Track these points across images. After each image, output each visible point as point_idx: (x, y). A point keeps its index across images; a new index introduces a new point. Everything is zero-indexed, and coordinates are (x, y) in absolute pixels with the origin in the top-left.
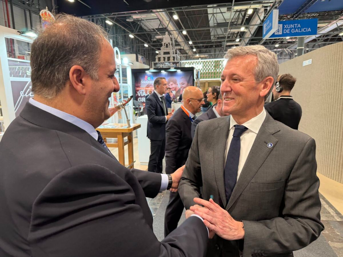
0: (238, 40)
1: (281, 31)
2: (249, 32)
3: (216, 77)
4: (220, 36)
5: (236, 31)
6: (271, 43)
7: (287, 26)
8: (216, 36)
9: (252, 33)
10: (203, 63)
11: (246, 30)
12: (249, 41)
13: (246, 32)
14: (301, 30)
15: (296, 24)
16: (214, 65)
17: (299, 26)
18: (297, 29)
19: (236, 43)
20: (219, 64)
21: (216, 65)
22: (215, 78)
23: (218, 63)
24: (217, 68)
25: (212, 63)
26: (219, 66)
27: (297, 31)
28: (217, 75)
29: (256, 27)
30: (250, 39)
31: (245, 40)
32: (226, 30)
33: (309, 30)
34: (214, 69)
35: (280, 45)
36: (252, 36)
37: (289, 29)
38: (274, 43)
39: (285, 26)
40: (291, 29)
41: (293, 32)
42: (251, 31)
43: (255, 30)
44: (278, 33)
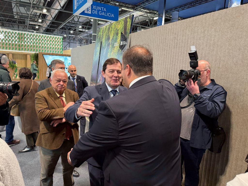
0: (40, 21)
1: (90, 11)
2: (50, 15)
3: (21, 49)
4: (23, 15)
5: (38, 12)
6: (68, 29)
7: (95, 7)
8: (19, 14)
9: (53, 16)
10: (5, 33)
11: (47, 13)
12: (50, 24)
13: (48, 15)
14: (106, 14)
15: (103, 8)
16: (18, 37)
17: (105, 10)
18: (103, 12)
19: (39, 24)
20: (24, 37)
21: (20, 37)
22: (19, 50)
23: (22, 35)
24: (22, 41)
25: (16, 35)
26: (24, 39)
27: (104, 14)
28: (23, 47)
29: (57, 11)
30: (51, 22)
31: (47, 22)
32: (28, 10)
33: (113, 16)
34: (18, 41)
35: (74, 32)
36: (53, 19)
37: (97, 10)
38: (70, 29)
39: (94, 7)
40: (98, 11)
41: (101, 14)
42: (52, 15)
43: (55, 15)
44: (88, 12)
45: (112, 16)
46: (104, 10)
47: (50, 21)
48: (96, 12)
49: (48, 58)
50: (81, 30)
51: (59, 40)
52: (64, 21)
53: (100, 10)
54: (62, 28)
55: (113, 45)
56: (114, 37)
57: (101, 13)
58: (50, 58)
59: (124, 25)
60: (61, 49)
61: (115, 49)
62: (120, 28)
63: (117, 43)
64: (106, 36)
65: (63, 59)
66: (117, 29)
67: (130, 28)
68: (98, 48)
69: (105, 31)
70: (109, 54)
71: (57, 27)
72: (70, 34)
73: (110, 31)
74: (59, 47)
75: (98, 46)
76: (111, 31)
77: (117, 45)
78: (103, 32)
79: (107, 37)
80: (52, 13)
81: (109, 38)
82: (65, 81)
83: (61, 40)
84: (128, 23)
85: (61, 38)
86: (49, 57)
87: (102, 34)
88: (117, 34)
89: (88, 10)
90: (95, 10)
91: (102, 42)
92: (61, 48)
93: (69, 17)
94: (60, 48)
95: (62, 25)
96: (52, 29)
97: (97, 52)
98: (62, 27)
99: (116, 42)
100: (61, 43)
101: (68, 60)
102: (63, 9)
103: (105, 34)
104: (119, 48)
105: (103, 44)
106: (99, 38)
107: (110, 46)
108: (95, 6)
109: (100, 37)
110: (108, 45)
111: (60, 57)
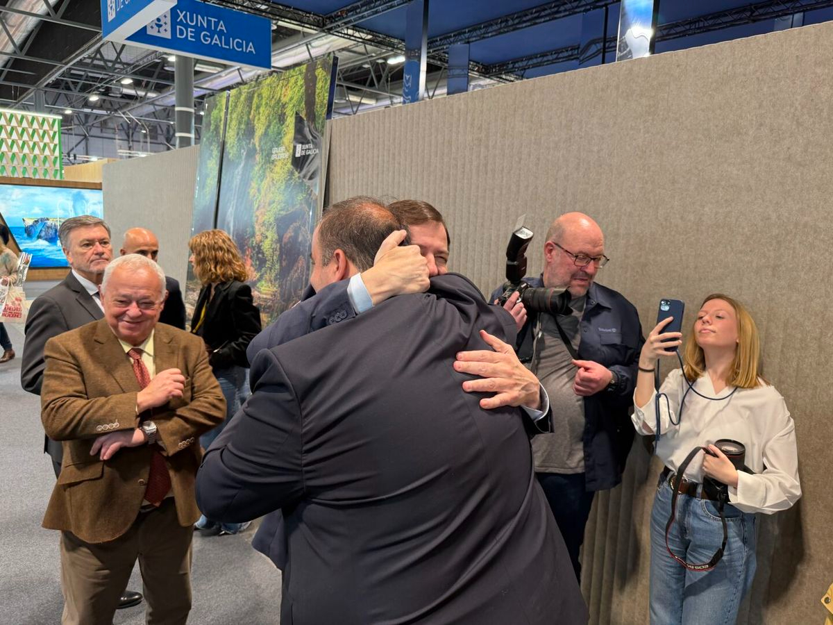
1: (169, 27)
6: (78, 88)
7: (185, 16)
9: (18, 38)
12: (5, 66)
14: (227, 43)
15: (213, 20)
17: (222, 27)
18: (216, 36)
27: (218, 42)
29: (31, 22)
33: (251, 48)
35: (104, 97)
36: (18, 51)
37: (192, 27)
38: (86, 88)
39: (181, 16)
40: (198, 30)
41: (207, 41)
42: (11, 33)
43: (24, 35)
44: (159, 32)
45: (249, 49)
46: (219, 28)
47: (6, 58)
48: (189, 34)
49: (8, 197)
50: (132, 92)
51: (46, 127)
52: (61, 58)
53: (205, 25)
54: (56, 84)
55: (269, 154)
56: (269, 126)
57: (208, 36)
58: (14, 197)
59: (306, 90)
60: (55, 163)
61: (277, 169)
62: (291, 99)
63: (283, 149)
64: (240, 123)
65: (68, 200)
66: (280, 100)
67: (326, 101)
68: (213, 165)
69: (236, 106)
70: (254, 185)
71: (34, 81)
72: (86, 104)
73: (254, 106)
74: (47, 152)
75: (211, 155)
76: (258, 107)
77: (282, 155)
78: (227, 108)
79: (243, 126)
80: (12, 26)
81: (250, 132)
82: (147, 301)
83: (56, 128)
84: (319, 85)
85: (54, 120)
86: (9, 191)
87: (222, 114)
88: (282, 118)
89: (159, 26)
90: (187, 26)
91: (224, 144)
92: (56, 158)
93: (82, 45)
94: (53, 158)
95: (53, 74)
96: (13, 84)
97: (207, 176)
98: (53, 78)
99: (278, 145)
100: (56, 141)
101: (87, 201)
102: (56, 13)
103: (234, 116)
104: (289, 166)
105: (231, 151)
106: (212, 127)
107: (258, 157)
108: (186, 14)
109: (217, 127)
110: (251, 153)
111: (55, 192)
